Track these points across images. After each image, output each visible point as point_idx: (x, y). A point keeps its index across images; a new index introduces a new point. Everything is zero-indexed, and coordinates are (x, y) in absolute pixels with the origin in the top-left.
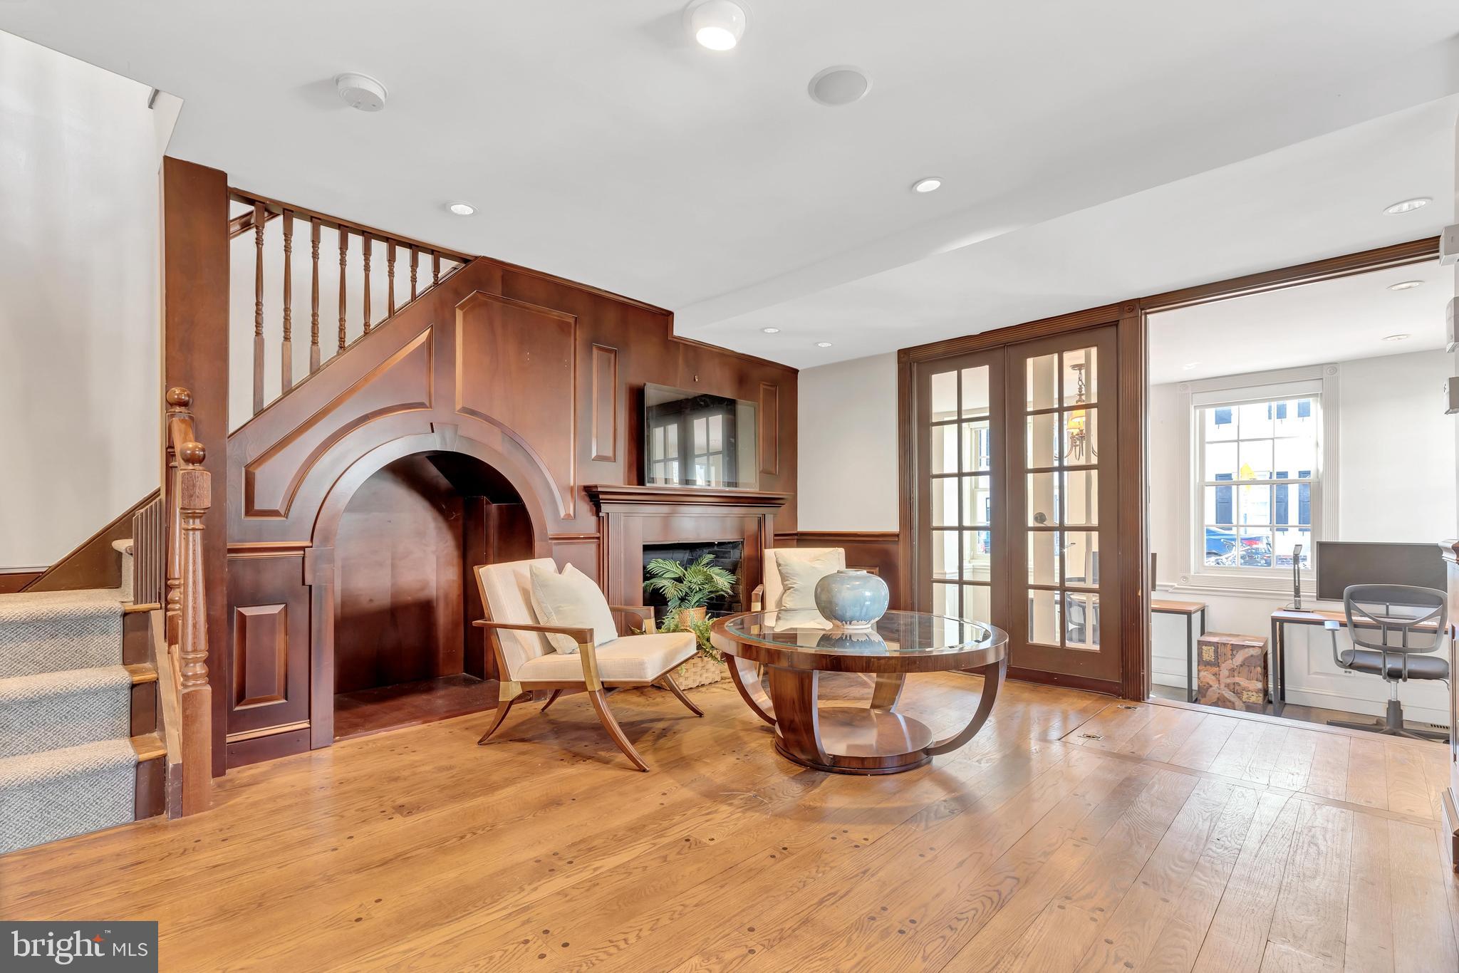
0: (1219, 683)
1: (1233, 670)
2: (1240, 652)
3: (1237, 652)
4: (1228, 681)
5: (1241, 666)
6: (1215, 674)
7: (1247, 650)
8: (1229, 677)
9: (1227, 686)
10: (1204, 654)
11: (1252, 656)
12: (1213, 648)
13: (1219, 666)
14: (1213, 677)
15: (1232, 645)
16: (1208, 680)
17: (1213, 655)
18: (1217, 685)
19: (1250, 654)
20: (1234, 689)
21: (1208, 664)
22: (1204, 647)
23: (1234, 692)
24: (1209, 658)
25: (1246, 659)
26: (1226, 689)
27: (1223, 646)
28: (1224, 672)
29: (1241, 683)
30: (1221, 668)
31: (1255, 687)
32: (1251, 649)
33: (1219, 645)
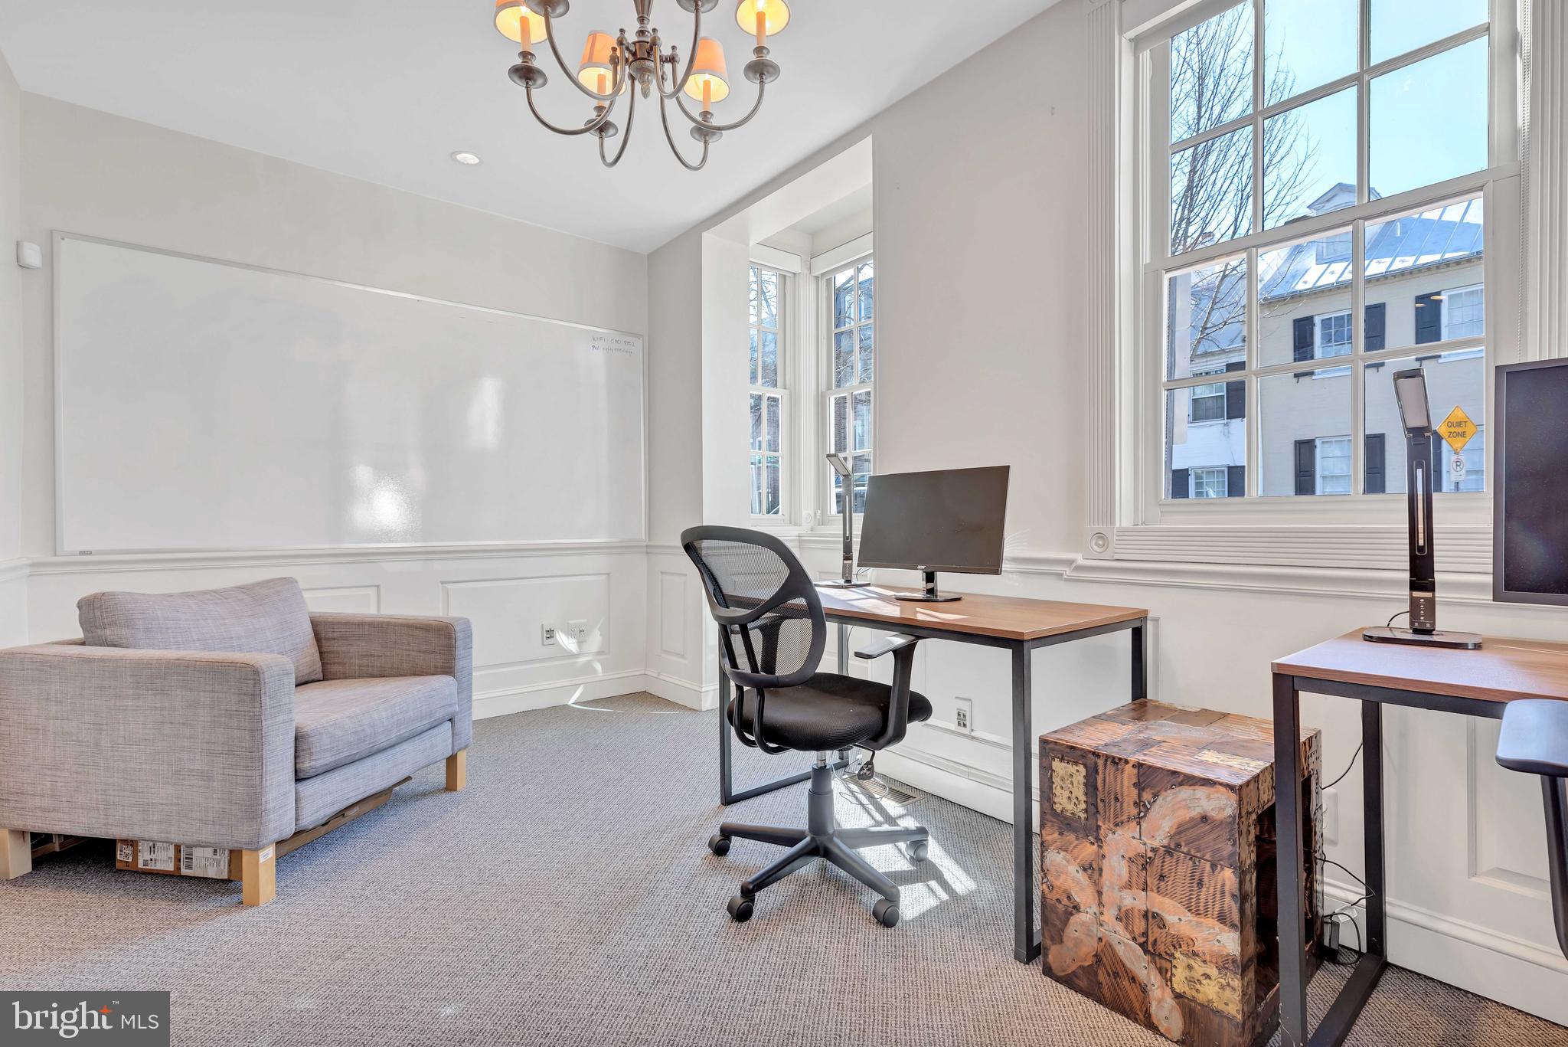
0: (1100, 904)
1: (1143, 863)
2: (1163, 794)
3: (1156, 795)
4: (1133, 900)
5: (1169, 851)
6: (1087, 868)
7: (1185, 792)
8: (1129, 886)
9: (1125, 917)
10: (1057, 791)
11: (1204, 819)
12: (1081, 768)
13: (1098, 839)
14: (1082, 877)
15: (1139, 765)
16: (1069, 885)
17: (1083, 798)
18: (1095, 909)
19: (1195, 813)
20: (1145, 934)
21: (1065, 823)
22: (1057, 765)
23: (1143, 946)
24: (1070, 807)
25: (1181, 830)
26: (1120, 927)
27: (1110, 768)
28: (1116, 868)
29: (1170, 919)
30: (1106, 849)
31: (1216, 947)
32: (1201, 792)
33: (1100, 762)
